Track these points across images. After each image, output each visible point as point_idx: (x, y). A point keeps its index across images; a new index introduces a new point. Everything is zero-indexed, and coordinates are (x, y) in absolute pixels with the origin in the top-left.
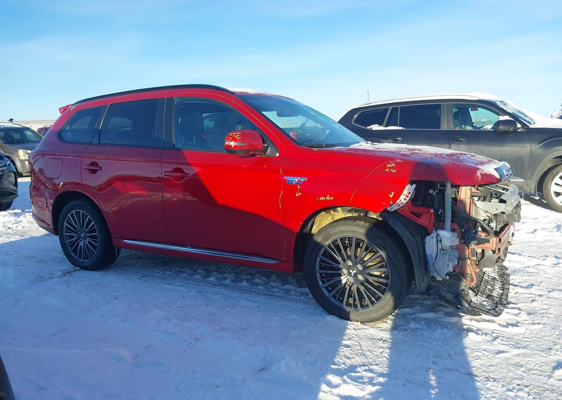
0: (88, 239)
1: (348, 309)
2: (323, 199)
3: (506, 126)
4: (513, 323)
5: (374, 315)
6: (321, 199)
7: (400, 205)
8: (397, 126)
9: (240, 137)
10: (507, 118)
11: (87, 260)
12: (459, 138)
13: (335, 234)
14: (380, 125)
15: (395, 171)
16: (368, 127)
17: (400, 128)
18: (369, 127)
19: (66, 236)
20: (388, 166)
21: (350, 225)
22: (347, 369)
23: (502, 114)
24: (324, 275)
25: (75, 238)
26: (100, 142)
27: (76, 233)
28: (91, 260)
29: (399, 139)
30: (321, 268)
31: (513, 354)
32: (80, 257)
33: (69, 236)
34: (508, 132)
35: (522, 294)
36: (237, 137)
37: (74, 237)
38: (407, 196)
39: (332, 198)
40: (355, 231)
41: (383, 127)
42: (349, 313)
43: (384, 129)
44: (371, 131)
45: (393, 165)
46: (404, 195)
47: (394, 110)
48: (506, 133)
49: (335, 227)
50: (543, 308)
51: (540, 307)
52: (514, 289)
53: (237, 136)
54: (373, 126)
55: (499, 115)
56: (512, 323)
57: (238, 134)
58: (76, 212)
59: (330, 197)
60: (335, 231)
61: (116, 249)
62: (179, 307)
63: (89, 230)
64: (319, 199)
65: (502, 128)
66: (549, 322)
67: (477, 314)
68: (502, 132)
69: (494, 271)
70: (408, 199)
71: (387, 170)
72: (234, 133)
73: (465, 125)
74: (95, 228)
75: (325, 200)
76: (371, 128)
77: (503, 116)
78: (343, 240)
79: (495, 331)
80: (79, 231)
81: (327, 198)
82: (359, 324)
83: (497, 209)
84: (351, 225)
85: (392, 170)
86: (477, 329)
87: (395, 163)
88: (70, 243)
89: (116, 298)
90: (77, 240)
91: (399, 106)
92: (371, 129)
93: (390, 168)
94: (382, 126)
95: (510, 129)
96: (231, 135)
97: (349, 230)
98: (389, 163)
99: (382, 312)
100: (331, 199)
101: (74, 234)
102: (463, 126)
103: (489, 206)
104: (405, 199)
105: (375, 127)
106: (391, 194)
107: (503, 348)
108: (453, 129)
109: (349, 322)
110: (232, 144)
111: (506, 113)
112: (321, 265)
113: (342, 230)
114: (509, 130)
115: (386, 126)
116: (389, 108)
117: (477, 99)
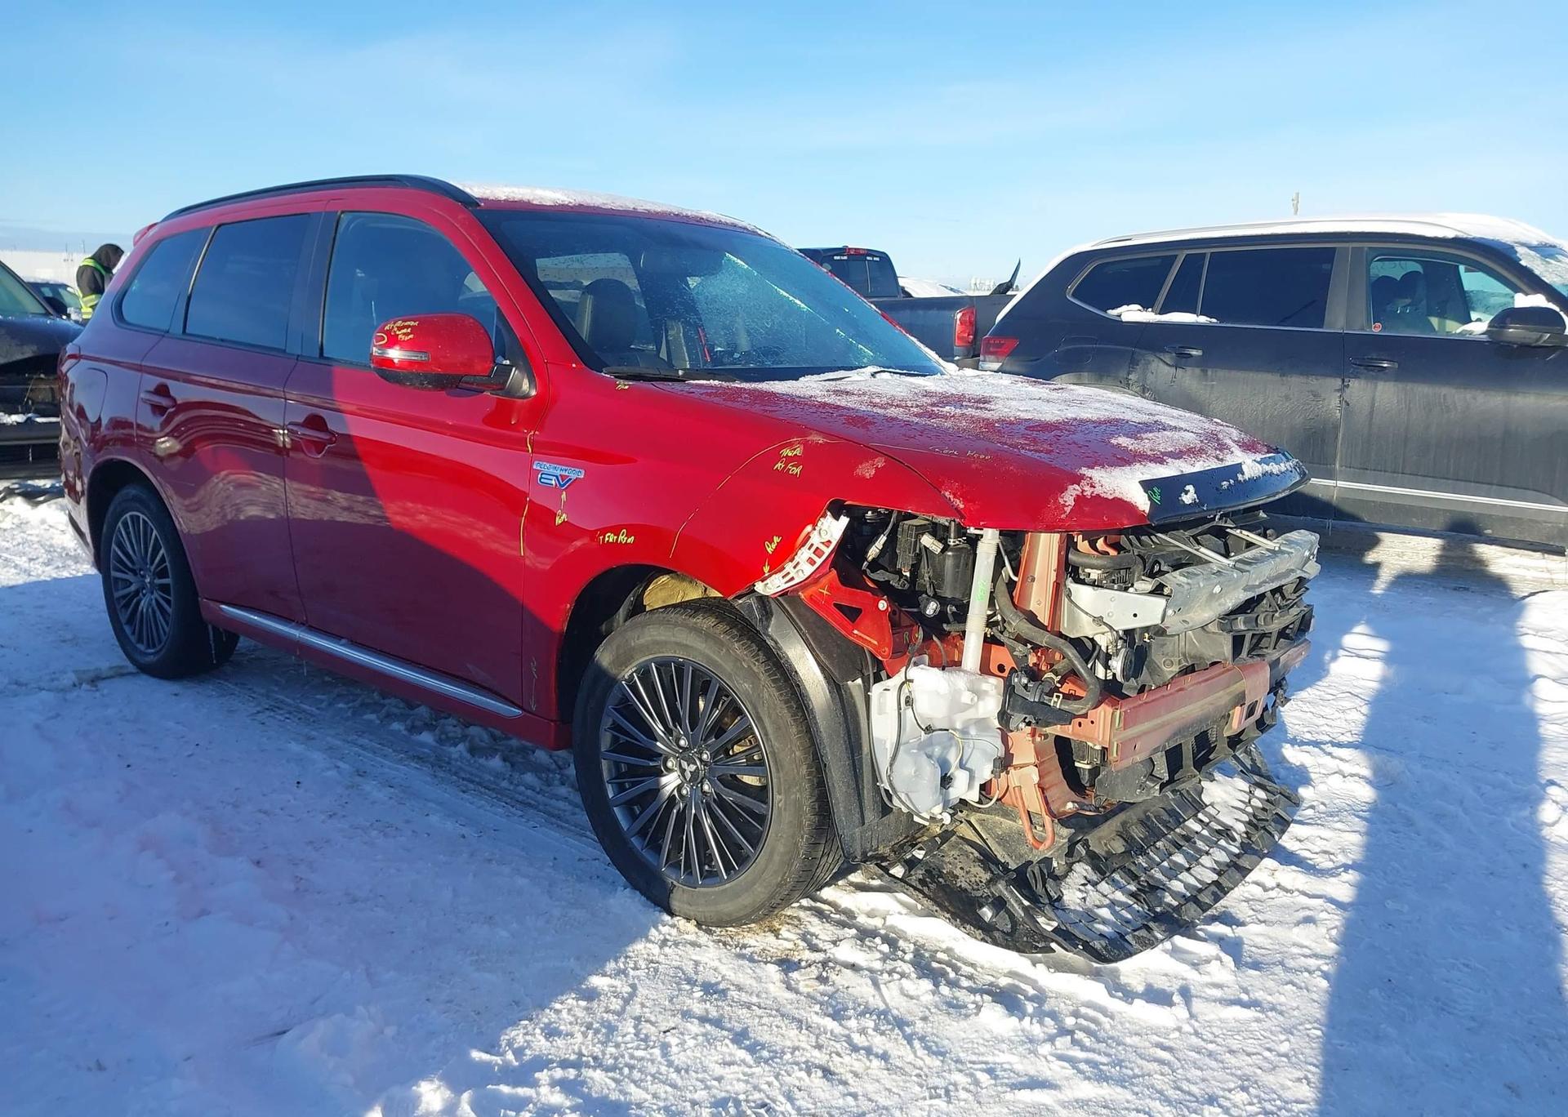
0: (156, 595)
1: (671, 877)
2: (611, 540)
3: (1527, 329)
4: (1166, 988)
5: (728, 907)
6: (607, 539)
7: (792, 579)
8: (1194, 312)
9: (411, 336)
10: (1539, 300)
11: (152, 651)
12: (1376, 359)
13: (645, 649)
14: (1146, 306)
15: (797, 470)
16: (1110, 312)
17: (1203, 319)
18: (1113, 312)
19: (116, 579)
20: (787, 452)
21: (676, 625)
22: (515, 1067)
23: (1524, 287)
24: (624, 768)
25: (133, 588)
26: (187, 331)
27: (134, 572)
28: (161, 650)
29: (1194, 352)
30: (617, 747)
31: (1068, 1094)
32: (140, 640)
33: (123, 580)
34: (1535, 347)
35: (1289, 894)
36: (404, 334)
37: (131, 584)
38: (818, 552)
39: (631, 540)
40: (687, 646)
41: (1153, 314)
42: (672, 891)
43: (1154, 321)
44: (1118, 323)
45: (798, 452)
46: (809, 549)
47: (1193, 263)
48: (1526, 350)
49: (643, 627)
50: (1318, 951)
51: (1313, 945)
52: (1276, 873)
53: (405, 331)
54: (1125, 308)
55: (1517, 290)
56: (1164, 990)
57: (407, 327)
58: (131, 517)
59: (628, 536)
60: (642, 641)
61: (210, 627)
62: (260, 811)
63: (156, 568)
64: (604, 539)
65: (1513, 332)
66: (1295, 1005)
67: (1036, 947)
68: (1515, 346)
69: (1242, 806)
70: (819, 561)
71: (779, 464)
72: (399, 323)
73: (1442, 315)
74: (166, 566)
75: (616, 544)
76: (1120, 316)
77: (1527, 294)
78: (663, 665)
79: (1083, 1010)
80: (140, 570)
81: (621, 537)
82: (691, 927)
83: (1135, 615)
84: (679, 626)
85: (793, 466)
86: (1035, 992)
87: (806, 445)
88: (124, 597)
89: (129, 766)
90: (137, 593)
91: (1208, 251)
92: (1118, 319)
93: (789, 459)
94: (1150, 310)
95: (1541, 337)
96: (387, 328)
97: (673, 639)
98: (790, 445)
99: (746, 900)
100: (629, 541)
101: (130, 577)
102: (1434, 321)
103: (1112, 604)
104: (811, 562)
105: (1131, 313)
106: (771, 541)
107: (1055, 1070)
108: (1363, 329)
109: (666, 918)
110: (395, 354)
111: (1536, 284)
112: (615, 739)
113: (658, 638)
114: (1538, 340)
115: (1162, 312)
116: (1176, 256)
117: (1450, 234)
